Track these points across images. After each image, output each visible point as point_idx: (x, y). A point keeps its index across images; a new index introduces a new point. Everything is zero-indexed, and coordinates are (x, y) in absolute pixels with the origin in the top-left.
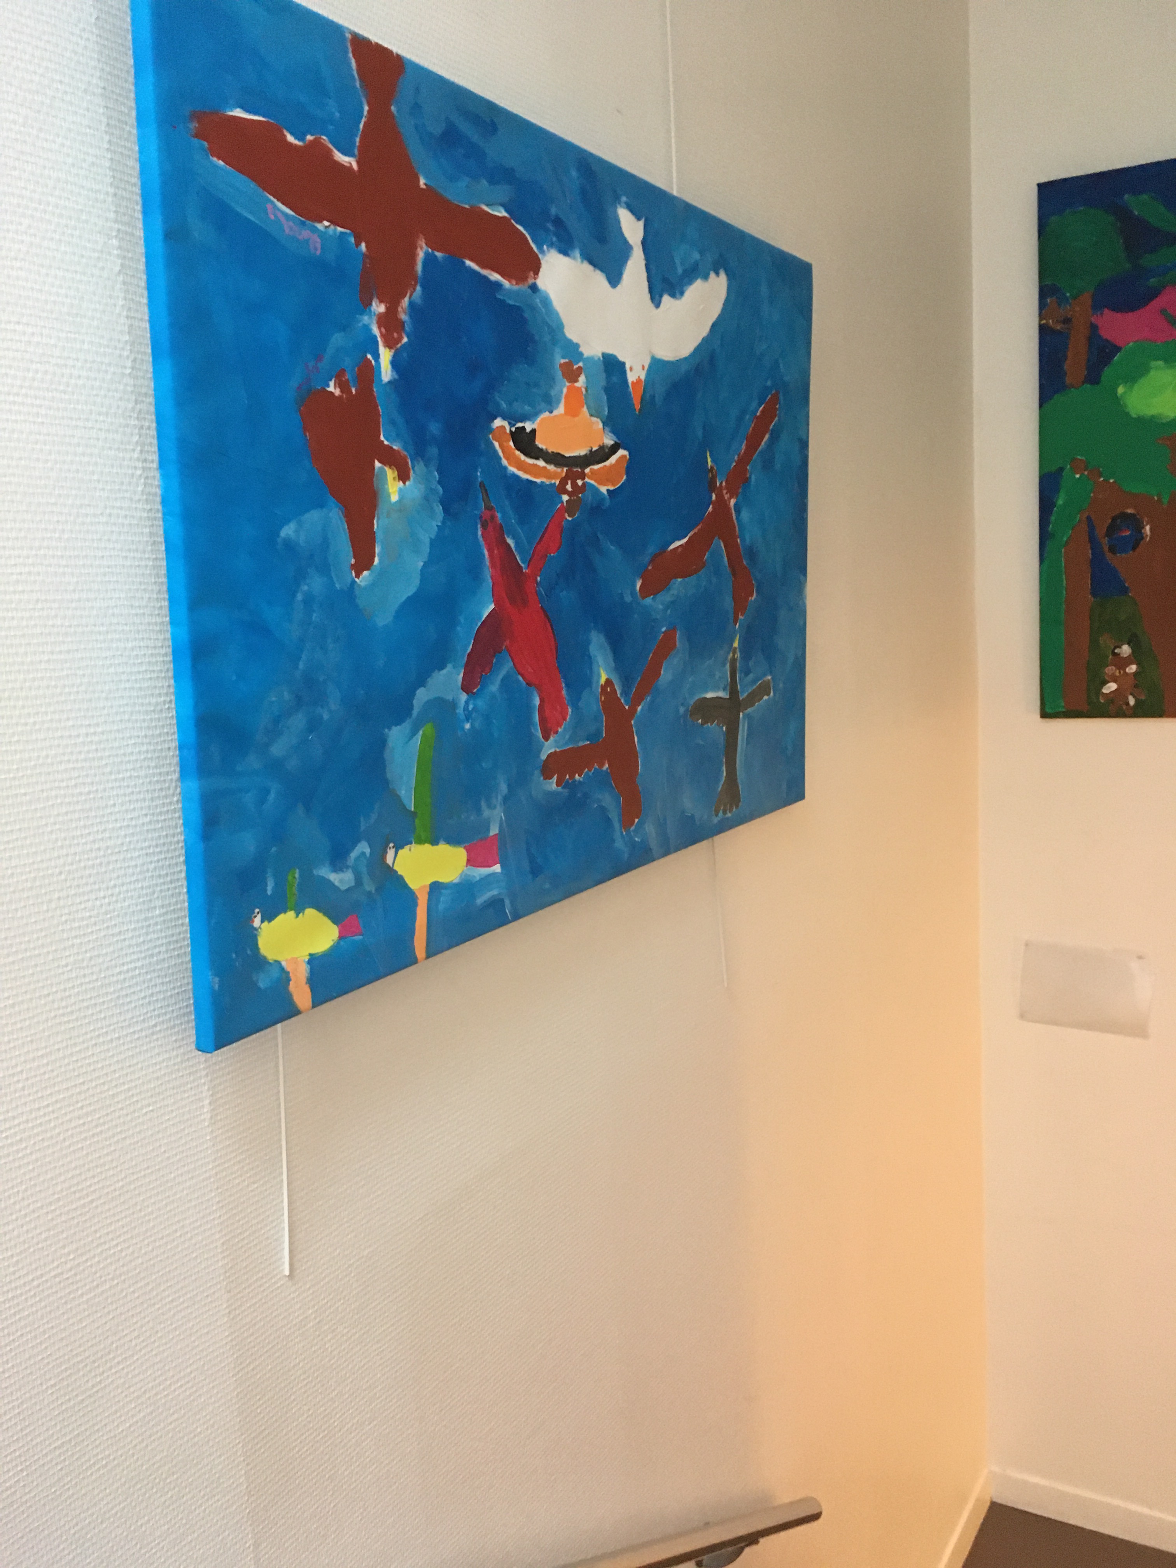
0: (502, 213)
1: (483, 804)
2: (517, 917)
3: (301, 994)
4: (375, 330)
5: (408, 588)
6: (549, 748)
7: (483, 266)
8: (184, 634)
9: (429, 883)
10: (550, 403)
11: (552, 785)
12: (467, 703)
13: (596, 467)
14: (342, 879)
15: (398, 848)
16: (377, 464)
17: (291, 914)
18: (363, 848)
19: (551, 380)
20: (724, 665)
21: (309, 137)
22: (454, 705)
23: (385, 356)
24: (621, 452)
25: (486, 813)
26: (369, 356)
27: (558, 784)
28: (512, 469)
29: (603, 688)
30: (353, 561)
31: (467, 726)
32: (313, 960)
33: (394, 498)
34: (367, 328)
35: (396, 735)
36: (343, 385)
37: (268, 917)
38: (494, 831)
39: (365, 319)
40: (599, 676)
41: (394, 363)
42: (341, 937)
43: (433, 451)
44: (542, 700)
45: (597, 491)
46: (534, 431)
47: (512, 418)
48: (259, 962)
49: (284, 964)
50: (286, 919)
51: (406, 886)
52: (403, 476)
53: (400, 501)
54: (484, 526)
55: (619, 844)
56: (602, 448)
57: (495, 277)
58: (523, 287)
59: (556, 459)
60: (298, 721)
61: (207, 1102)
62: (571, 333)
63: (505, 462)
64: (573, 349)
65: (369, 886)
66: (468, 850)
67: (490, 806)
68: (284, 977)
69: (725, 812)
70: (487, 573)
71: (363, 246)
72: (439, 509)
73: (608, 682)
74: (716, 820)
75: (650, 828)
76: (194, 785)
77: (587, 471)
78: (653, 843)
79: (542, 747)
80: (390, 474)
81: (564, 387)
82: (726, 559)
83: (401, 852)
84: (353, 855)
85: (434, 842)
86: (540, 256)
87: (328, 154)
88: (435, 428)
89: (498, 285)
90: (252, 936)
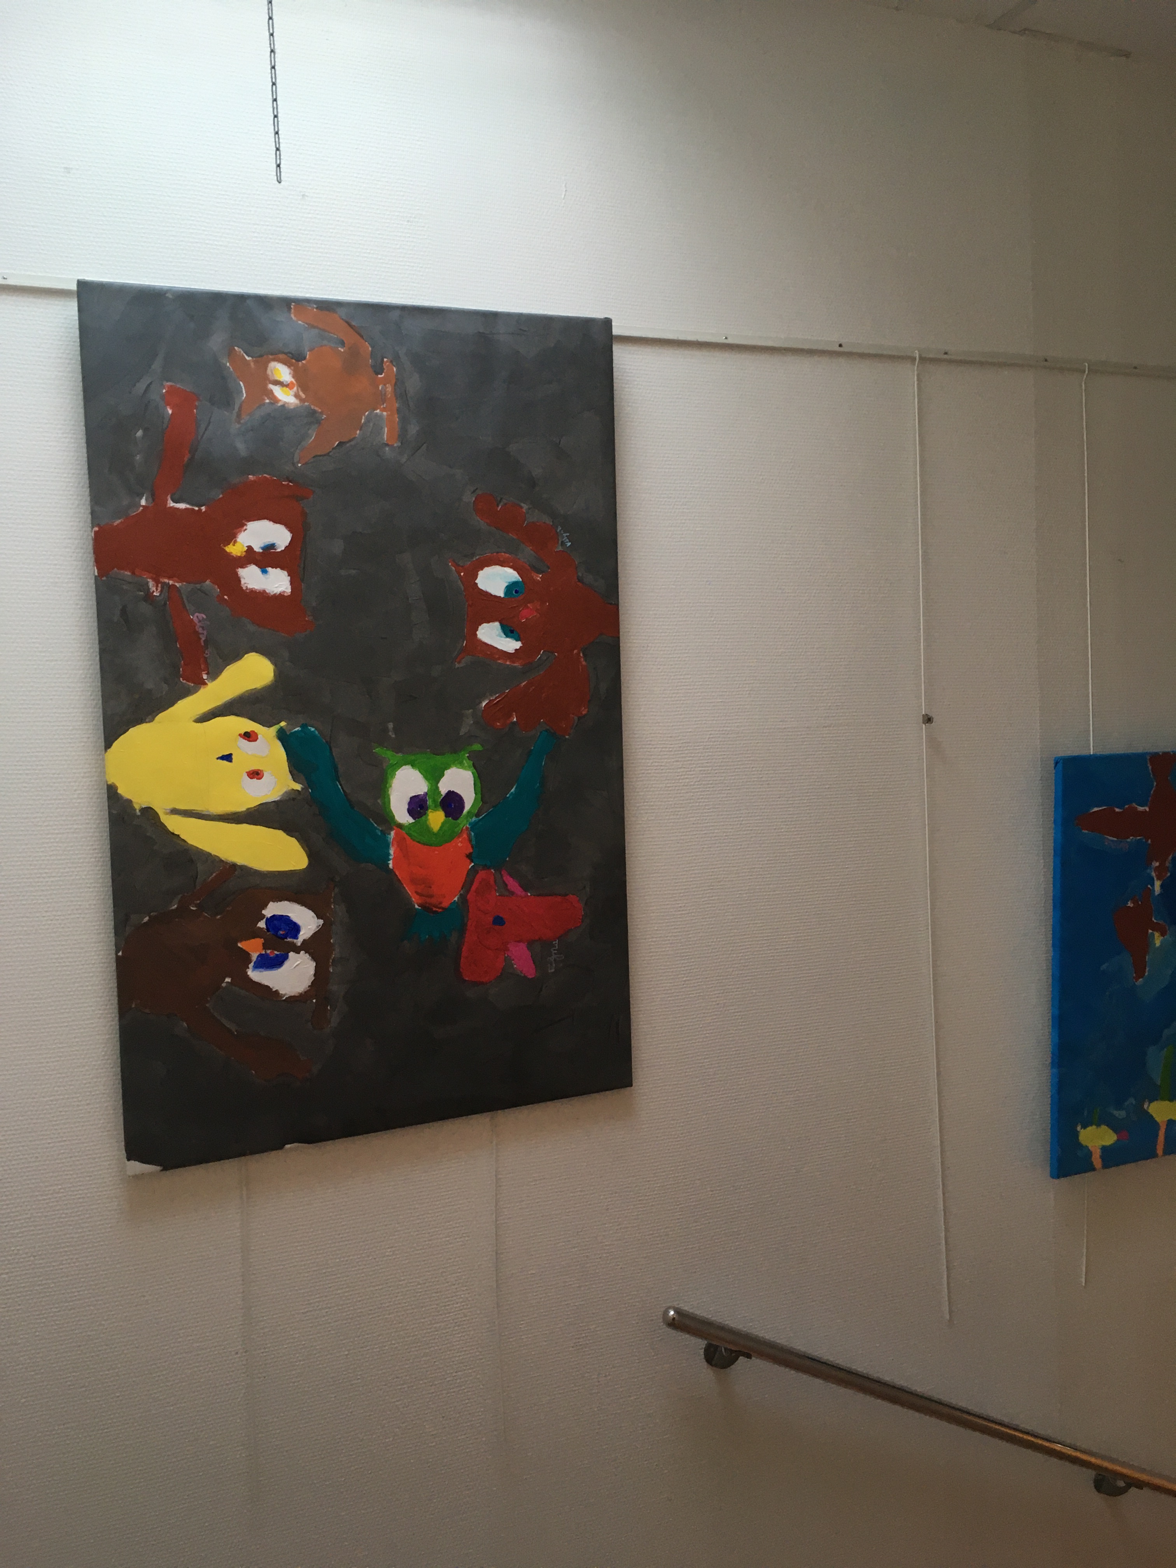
3: (1097, 1160)
4: (1153, 875)
5: (1163, 984)
8: (1057, 1010)
9: (1166, 1119)
14: (1120, 1114)
15: (1151, 1101)
16: (1150, 931)
17: (1094, 1127)
18: (1132, 1101)
21: (1127, 807)
23: (1158, 884)
26: (1149, 886)
30: (1134, 975)
32: (1104, 1149)
33: (1158, 944)
34: (1149, 874)
35: (1152, 1050)
36: (1135, 903)
37: (1084, 1127)
39: (1148, 871)
41: (1162, 886)
42: (1118, 1139)
48: (1078, 1145)
49: (1090, 1148)
50: (1091, 1129)
51: (1154, 1120)
52: (1163, 934)
53: (1161, 945)
61: (1053, 1198)
65: (1134, 1118)
68: (1089, 1154)
71: (1149, 841)
76: (1056, 1070)
80: (1157, 934)
83: (1152, 1104)
84: (1126, 1103)
87: (1135, 809)
90: (1076, 1135)
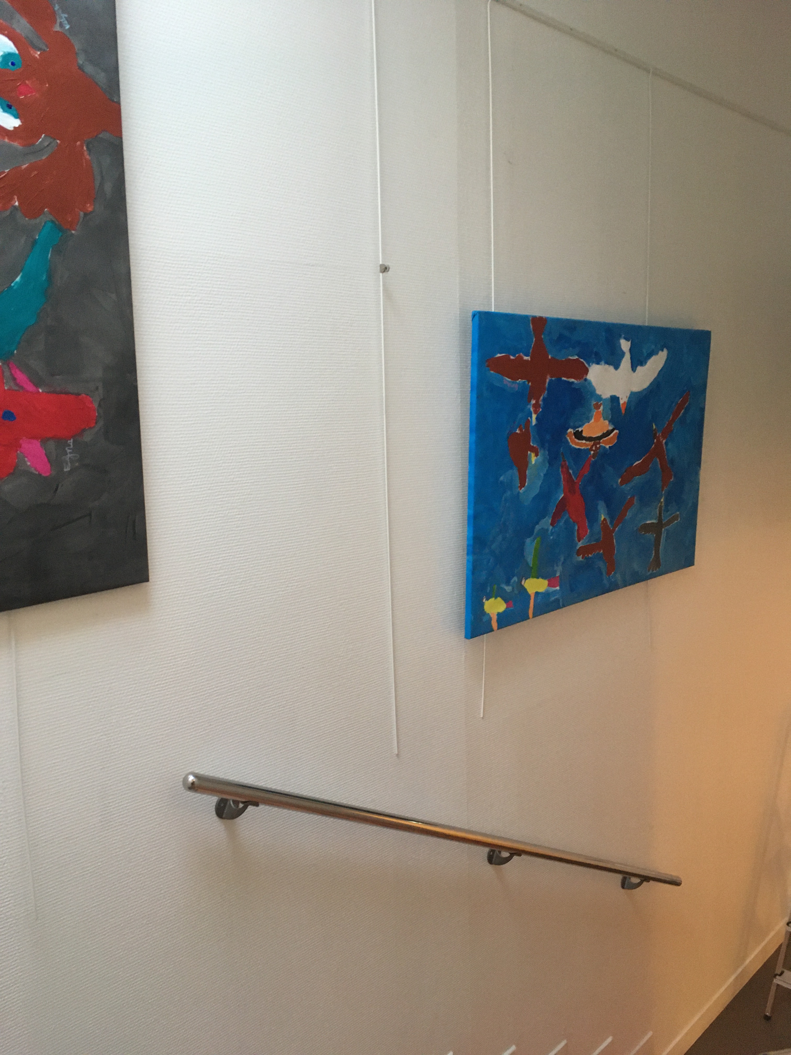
0: (576, 357)
1: (555, 566)
2: (564, 606)
3: (494, 624)
4: (532, 410)
5: (536, 491)
6: (580, 544)
7: (568, 378)
8: (472, 512)
9: (535, 592)
10: (588, 420)
11: (580, 558)
12: (552, 530)
13: (605, 439)
14: (508, 589)
15: (526, 579)
16: (529, 452)
17: (493, 599)
18: (515, 579)
19: (590, 411)
20: (656, 509)
21: (517, 355)
22: (547, 530)
23: (534, 416)
24: (615, 431)
25: (556, 568)
26: (529, 418)
27: (582, 558)
28: (574, 446)
29: (603, 521)
30: (519, 485)
31: (551, 538)
32: (499, 614)
33: (533, 462)
34: (530, 409)
35: (528, 541)
36: (521, 430)
37: (487, 599)
38: (558, 574)
39: (529, 406)
40: (601, 517)
41: (537, 418)
42: (507, 608)
43: (547, 445)
44: (578, 527)
45: (605, 447)
46: (582, 431)
47: (574, 428)
48: (483, 613)
49: (490, 614)
50: (492, 600)
51: (527, 592)
52: (537, 455)
53: (535, 464)
54: (562, 467)
55: (605, 581)
56: (608, 431)
57: (572, 380)
58: (582, 381)
59: (589, 439)
60: (500, 538)
61: (463, 656)
62: (598, 392)
63: (571, 444)
64: (599, 398)
65: (516, 592)
66: (549, 581)
67: (557, 566)
68: (490, 619)
69: (653, 571)
70: (562, 483)
71: (530, 384)
72: (547, 465)
73: (604, 519)
74: (649, 573)
75: (618, 576)
76: (471, 558)
77: (601, 441)
78: (619, 583)
79: (577, 544)
80: (533, 455)
81: (594, 412)
82: (659, 466)
83: (527, 581)
84: (512, 581)
85: (538, 578)
86: (589, 368)
87: (522, 358)
88: (548, 437)
89: (573, 382)
90: (482, 605)
